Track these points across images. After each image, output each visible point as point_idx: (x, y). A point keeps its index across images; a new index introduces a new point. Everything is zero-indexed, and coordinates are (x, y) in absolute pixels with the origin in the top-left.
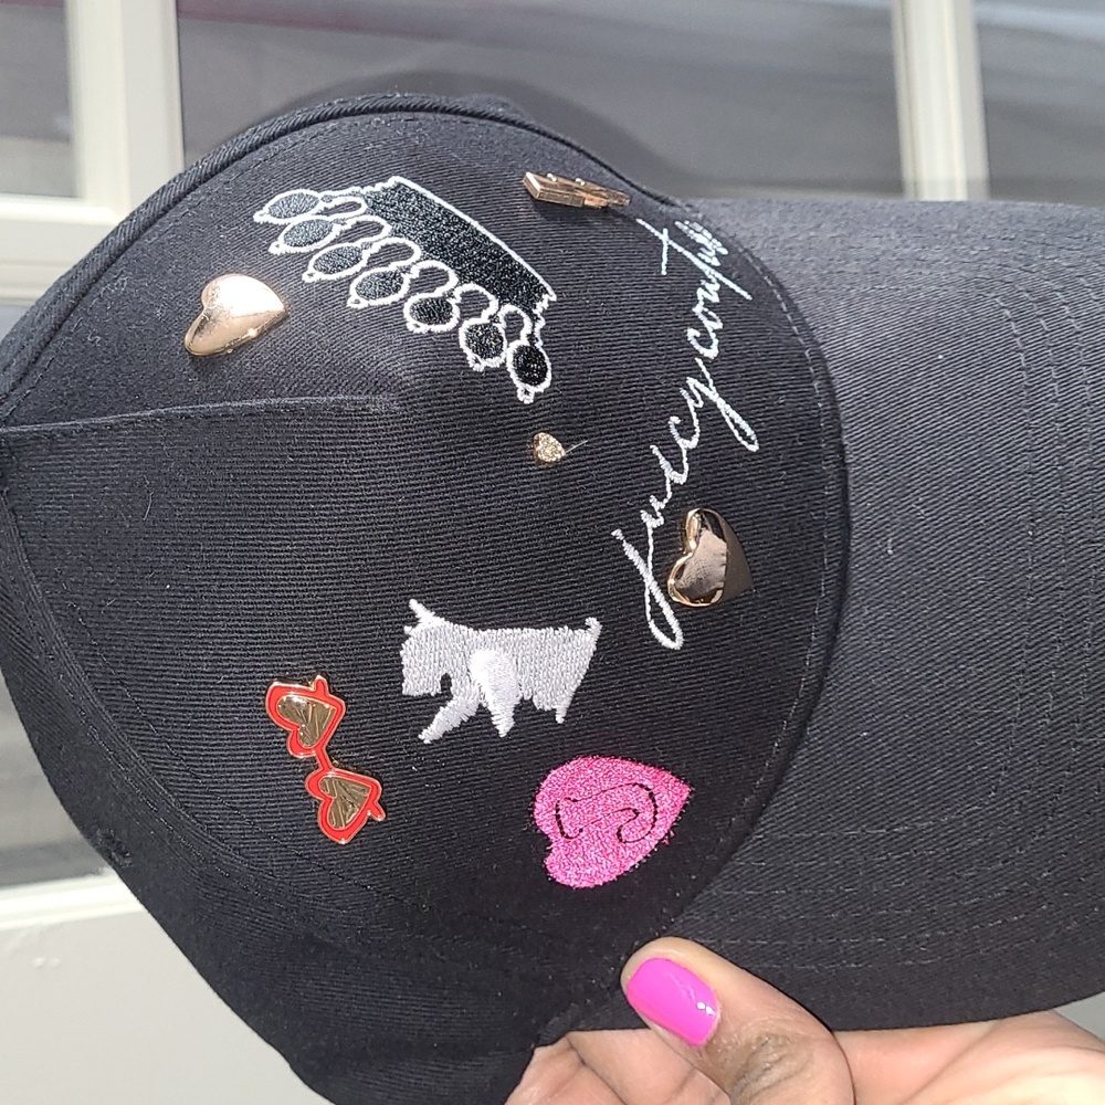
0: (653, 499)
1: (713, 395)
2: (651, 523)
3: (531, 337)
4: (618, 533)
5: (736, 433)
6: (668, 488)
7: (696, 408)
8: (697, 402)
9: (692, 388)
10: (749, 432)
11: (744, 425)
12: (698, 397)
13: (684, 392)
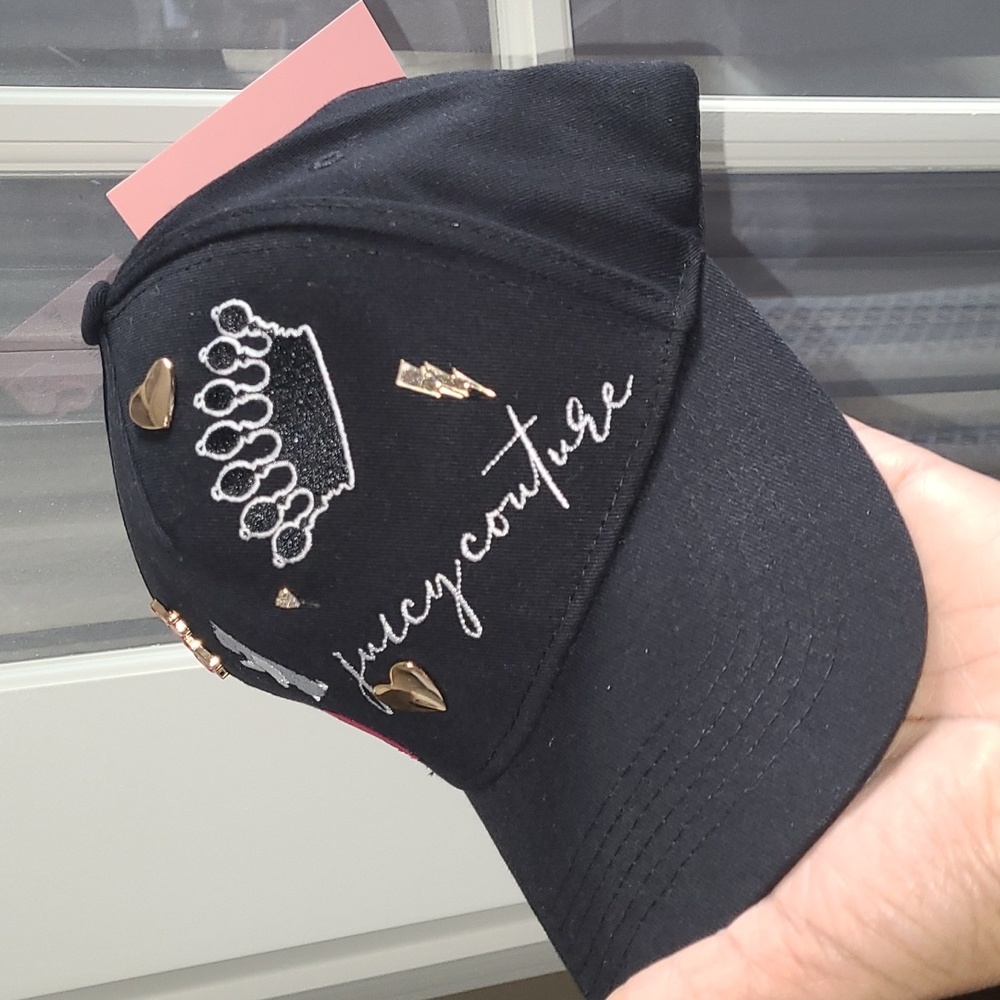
0: (371, 645)
1: (456, 592)
2: (364, 656)
3: (305, 522)
4: (338, 654)
5: (463, 621)
6: (385, 641)
7: (432, 599)
8: (436, 592)
9: (437, 580)
10: (477, 624)
11: (474, 618)
12: (440, 590)
13: (428, 584)
